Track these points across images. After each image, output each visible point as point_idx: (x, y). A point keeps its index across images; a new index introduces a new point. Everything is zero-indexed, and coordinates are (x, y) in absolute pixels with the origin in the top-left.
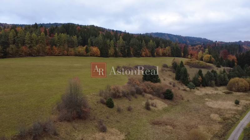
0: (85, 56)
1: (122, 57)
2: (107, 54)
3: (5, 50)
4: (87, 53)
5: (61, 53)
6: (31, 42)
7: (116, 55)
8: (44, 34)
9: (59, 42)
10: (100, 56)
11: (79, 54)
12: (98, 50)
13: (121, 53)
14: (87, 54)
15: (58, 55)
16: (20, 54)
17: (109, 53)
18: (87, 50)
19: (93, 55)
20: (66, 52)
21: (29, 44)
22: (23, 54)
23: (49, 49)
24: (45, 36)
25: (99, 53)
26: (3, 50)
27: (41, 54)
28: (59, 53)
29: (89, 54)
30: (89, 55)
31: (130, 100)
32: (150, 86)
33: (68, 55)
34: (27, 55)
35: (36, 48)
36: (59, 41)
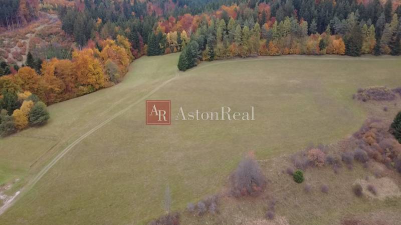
0: (317, 55)
1: (389, 54)
2: (358, 51)
3: (212, 51)
4: (321, 49)
5: (280, 51)
6: (241, 39)
7: (377, 51)
8: (259, 25)
9: (278, 36)
10: (344, 54)
11: (307, 51)
12: (343, 43)
13: (389, 47)
14: (321, 51)
15: (276, 55)
16: (228, 56)
17: (363, 48)
18: (322, 45)
19: (331, 53)
20: (287, 50)
21: (238, 41)
22: (231, 55)
23: (264, 47)
24: (259, 28)
25: (343, 49)
26: (210, 52)
27: (251, 55)
28: (277, 52)
29: (324, 51)
30: (325, 53)
31: (336, 172)
32: (390, 149)
33: (289, 54)
34: (235, 56)
35: (247, 48)
36: (278, 34)
